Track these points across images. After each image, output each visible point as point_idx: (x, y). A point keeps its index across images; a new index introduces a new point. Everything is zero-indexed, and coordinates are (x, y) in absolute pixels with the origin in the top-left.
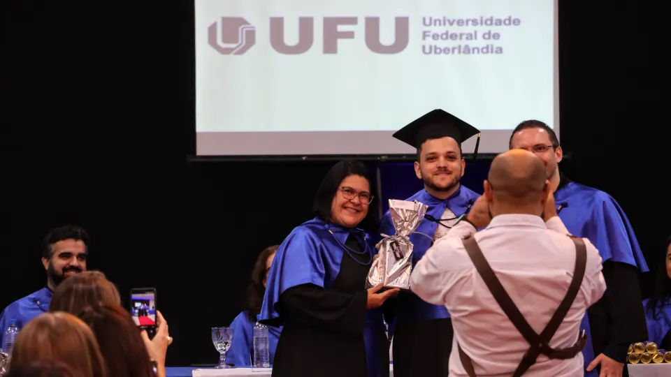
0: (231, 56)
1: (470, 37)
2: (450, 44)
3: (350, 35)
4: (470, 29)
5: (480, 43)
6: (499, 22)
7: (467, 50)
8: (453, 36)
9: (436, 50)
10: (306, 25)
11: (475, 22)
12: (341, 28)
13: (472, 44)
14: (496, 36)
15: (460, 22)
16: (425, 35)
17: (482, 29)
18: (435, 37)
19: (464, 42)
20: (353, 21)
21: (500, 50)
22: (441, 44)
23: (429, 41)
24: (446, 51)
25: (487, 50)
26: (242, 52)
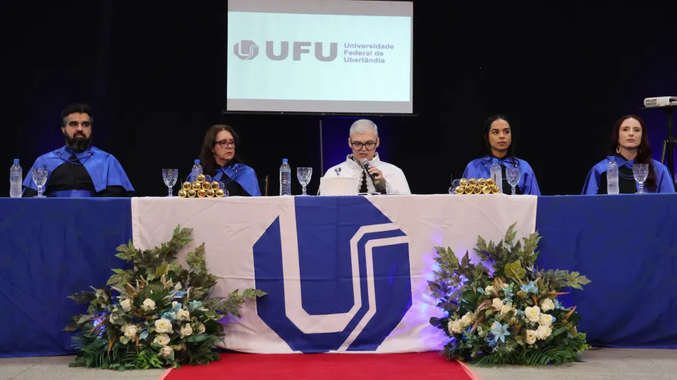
0: (246, 61)
1: (368, 54)
2: (358, 57)
3: (307, 51)
4: (368, 50)
5: (373, 57)
6: (383, 47)
7: (367, 61)
8: (360, 53)
9: (351, 60)
10: (285, 45)
11: (371, 47)
12: (303, 48)
13: (369, 57)
14: (382, 54)
15: (363, 46)
16: (345, 52)
17: (374, 50)
18: (351, 53)
19: (365, 56)
20: (309, 44)
21: (383, 61)
22: (354, 57)
23: (347, 55)
24: (356, 60)
25: (377, 60)
26: (251, 58)
